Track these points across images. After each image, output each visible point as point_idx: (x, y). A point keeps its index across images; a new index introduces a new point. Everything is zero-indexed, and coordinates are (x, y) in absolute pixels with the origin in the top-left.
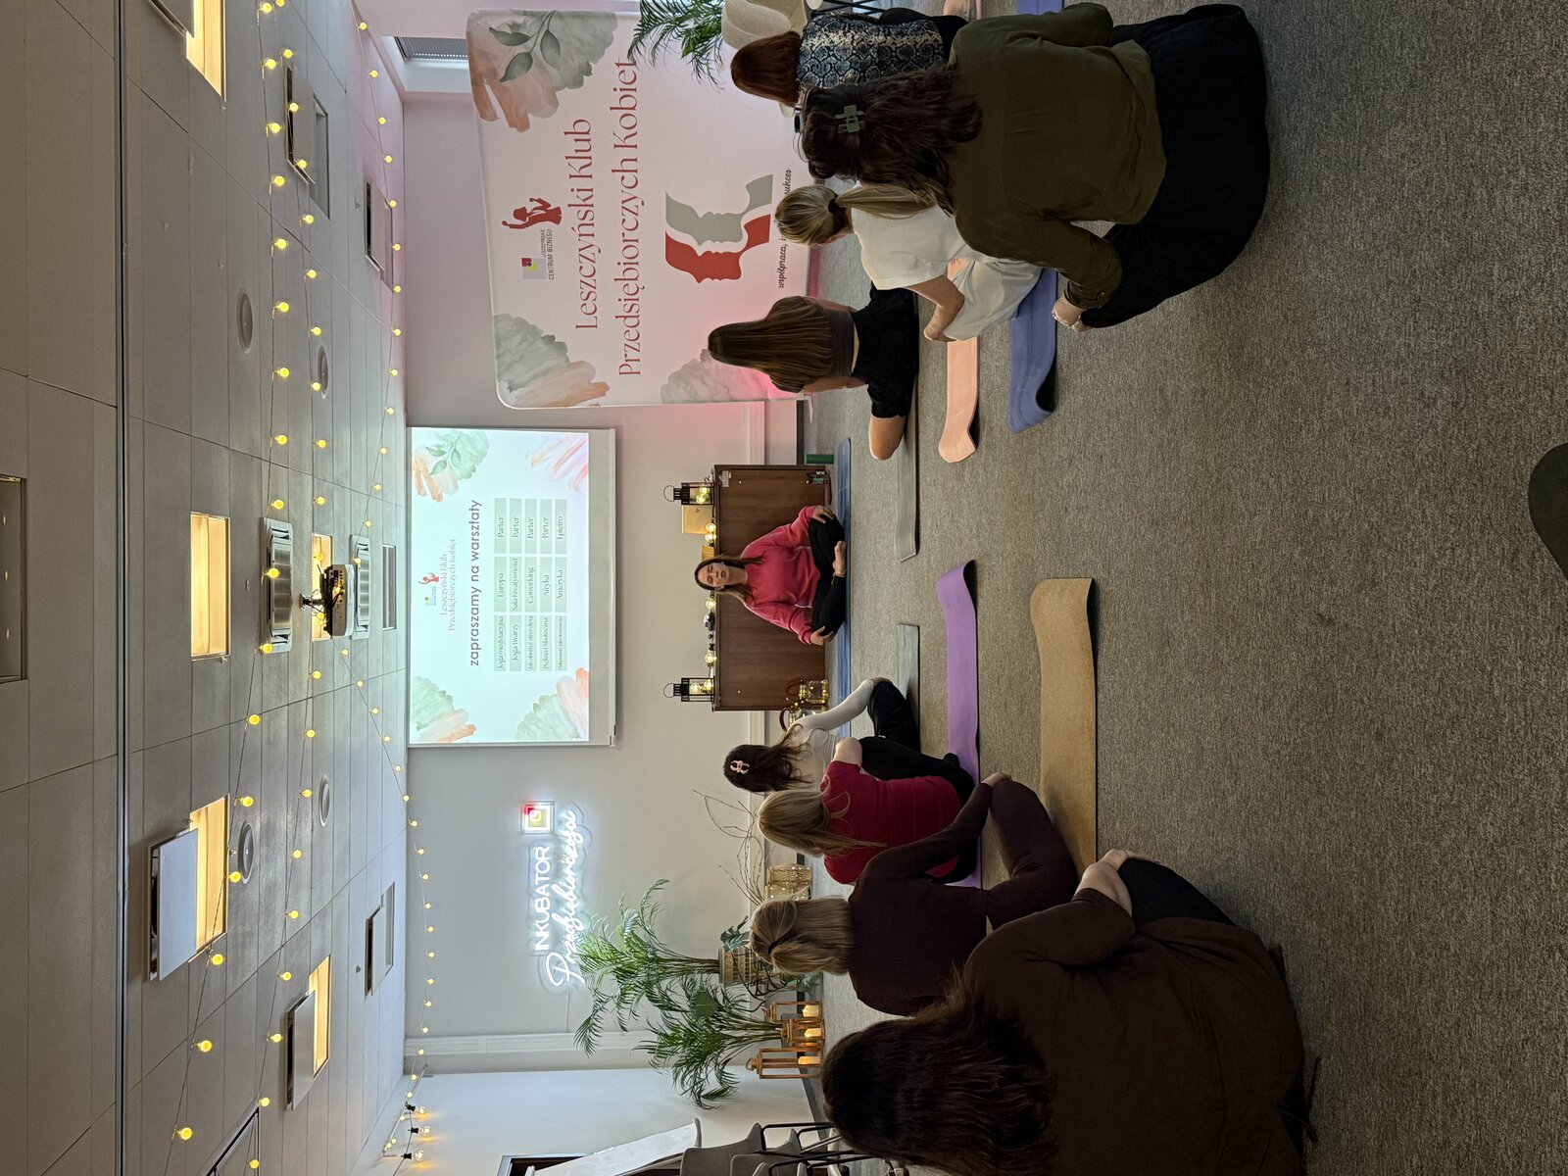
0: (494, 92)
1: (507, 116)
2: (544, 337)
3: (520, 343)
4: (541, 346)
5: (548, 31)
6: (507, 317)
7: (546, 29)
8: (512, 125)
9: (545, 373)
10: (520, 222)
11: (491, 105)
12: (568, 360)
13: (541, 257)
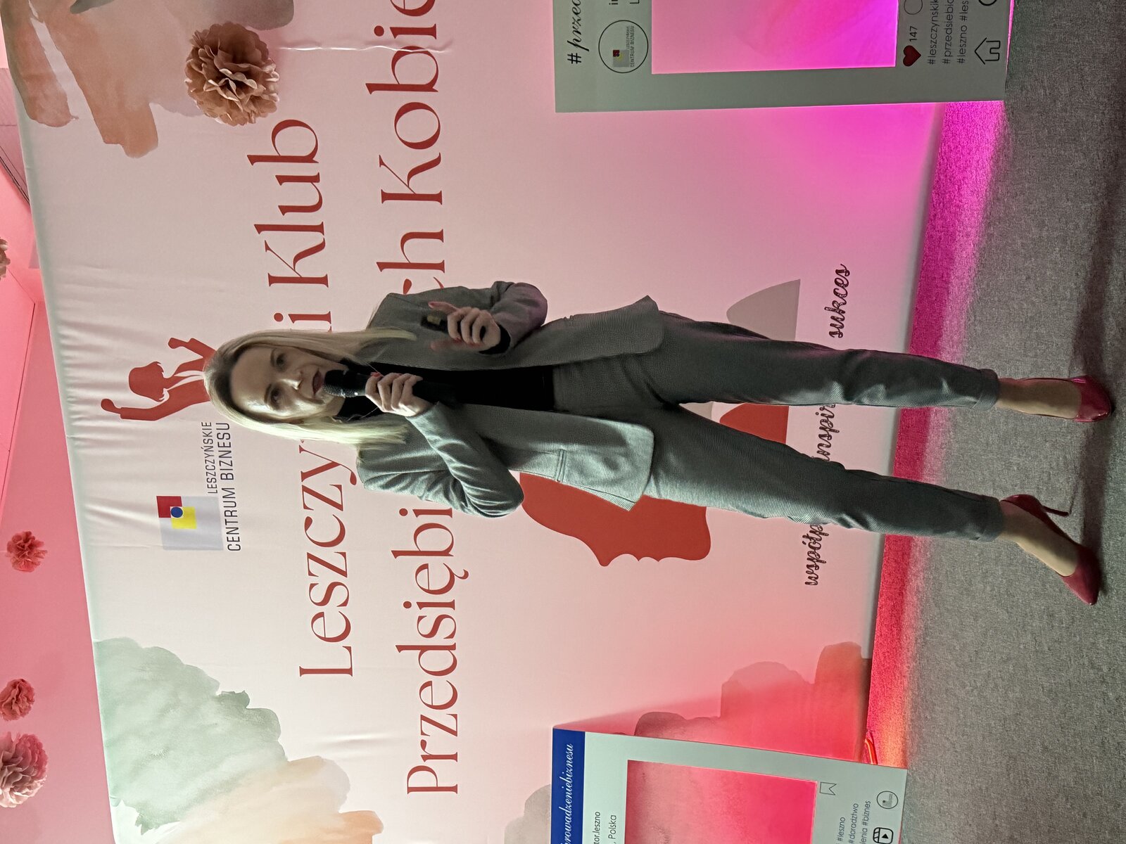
0: (58, 43)
1: (95, 110)
2: (222, 698)
3: (164, 712)
4: (216, 720)
6: (127, 646)
8: (111, 135)
9: (229, 785)
10: (147, 403)
11: (51, 77)
12: (282, 755)
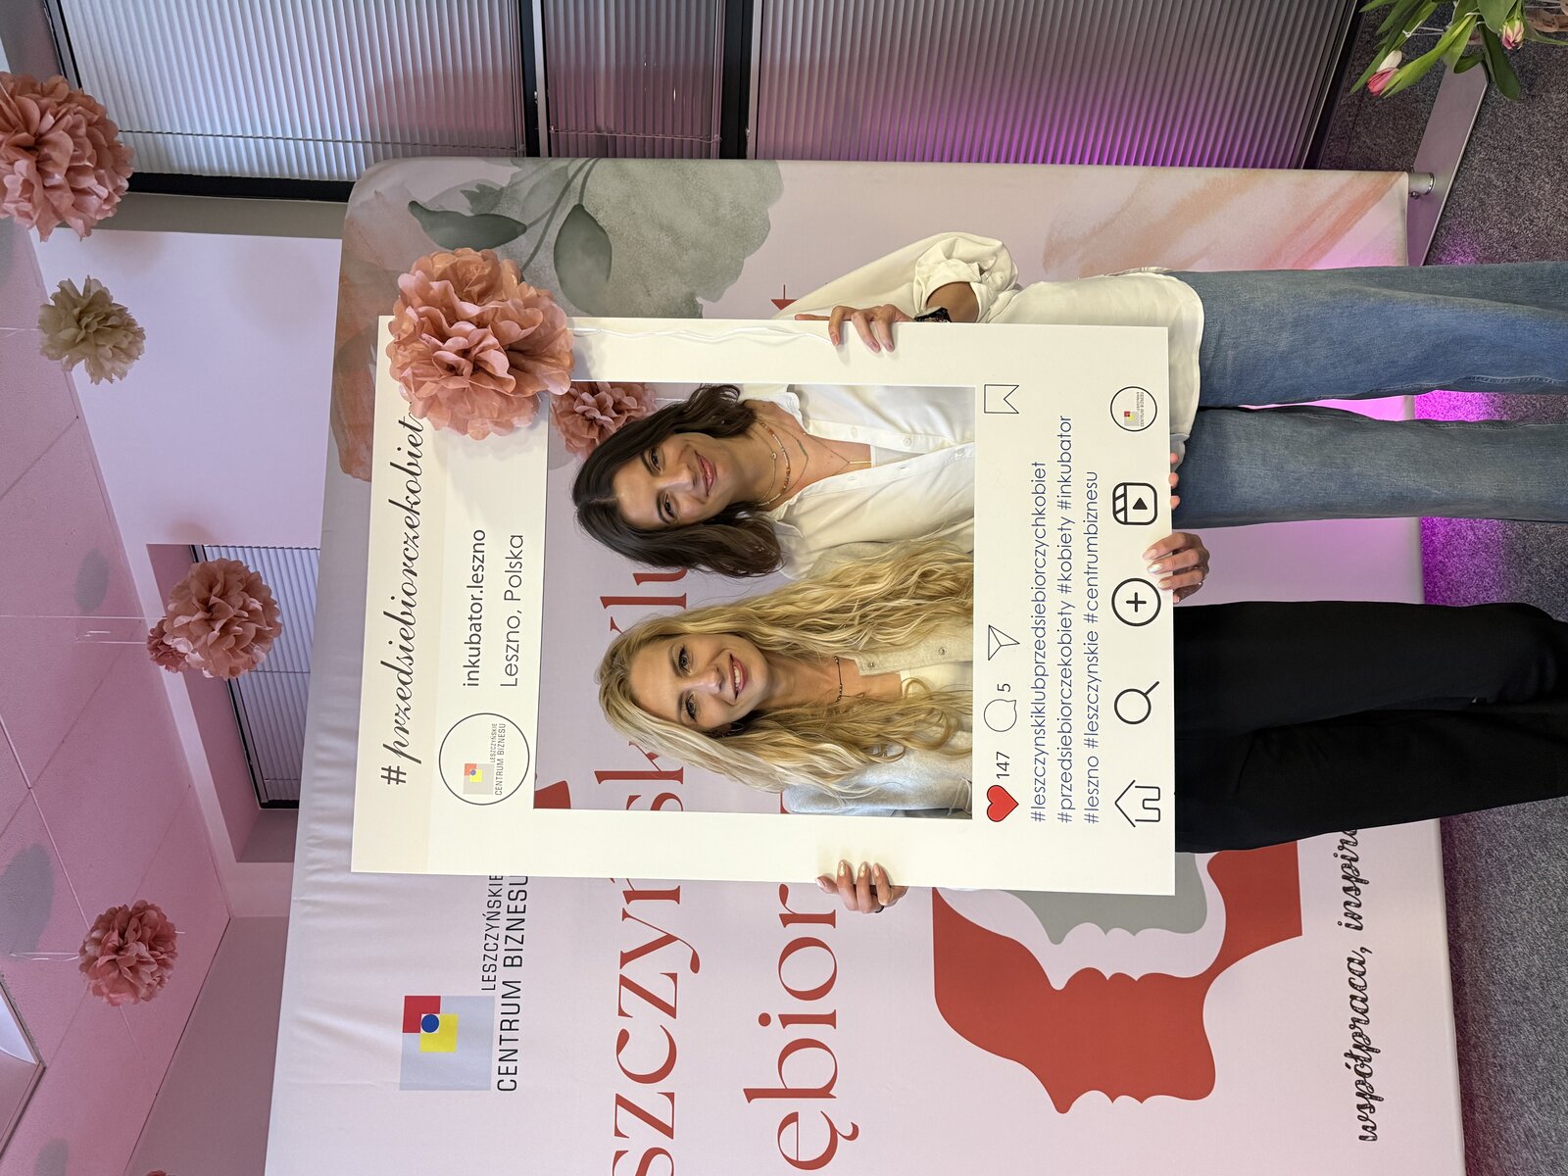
5: (579, 209)
7: (574, 202)
13: (476, 989)
